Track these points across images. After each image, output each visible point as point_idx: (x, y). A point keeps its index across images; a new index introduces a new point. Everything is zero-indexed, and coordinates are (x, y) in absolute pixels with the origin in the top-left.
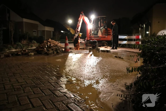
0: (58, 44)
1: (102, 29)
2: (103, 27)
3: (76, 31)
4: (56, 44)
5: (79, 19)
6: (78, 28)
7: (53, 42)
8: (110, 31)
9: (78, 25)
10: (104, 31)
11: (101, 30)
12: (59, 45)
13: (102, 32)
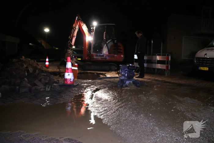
0: (37, 66)
1: (109, 42)
2: (111, 41)
3: (69, 44)
4: (34, 65)
5: (74, 25)
6: (71, 41)
7: (29, 62)
8: (120, 47)
9: (72, 35)
10: (111, 46)
11: (107, 45)
12: (39, 67)
13: (109, 48)
